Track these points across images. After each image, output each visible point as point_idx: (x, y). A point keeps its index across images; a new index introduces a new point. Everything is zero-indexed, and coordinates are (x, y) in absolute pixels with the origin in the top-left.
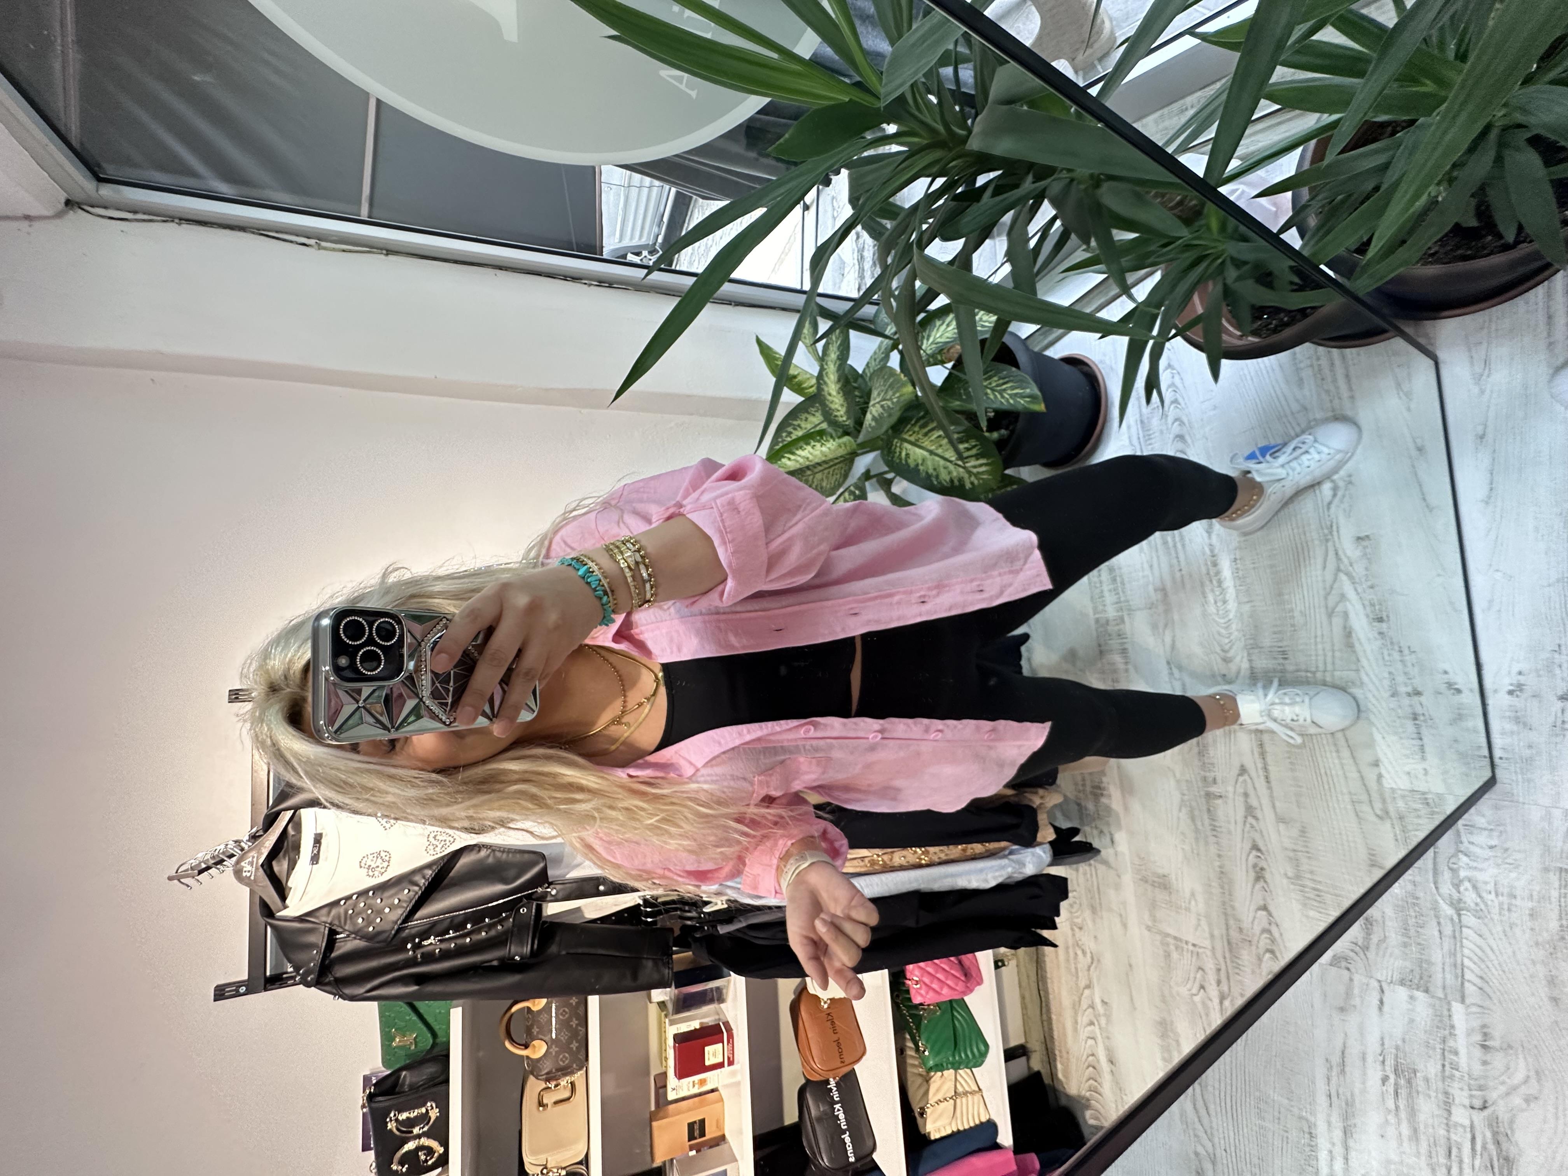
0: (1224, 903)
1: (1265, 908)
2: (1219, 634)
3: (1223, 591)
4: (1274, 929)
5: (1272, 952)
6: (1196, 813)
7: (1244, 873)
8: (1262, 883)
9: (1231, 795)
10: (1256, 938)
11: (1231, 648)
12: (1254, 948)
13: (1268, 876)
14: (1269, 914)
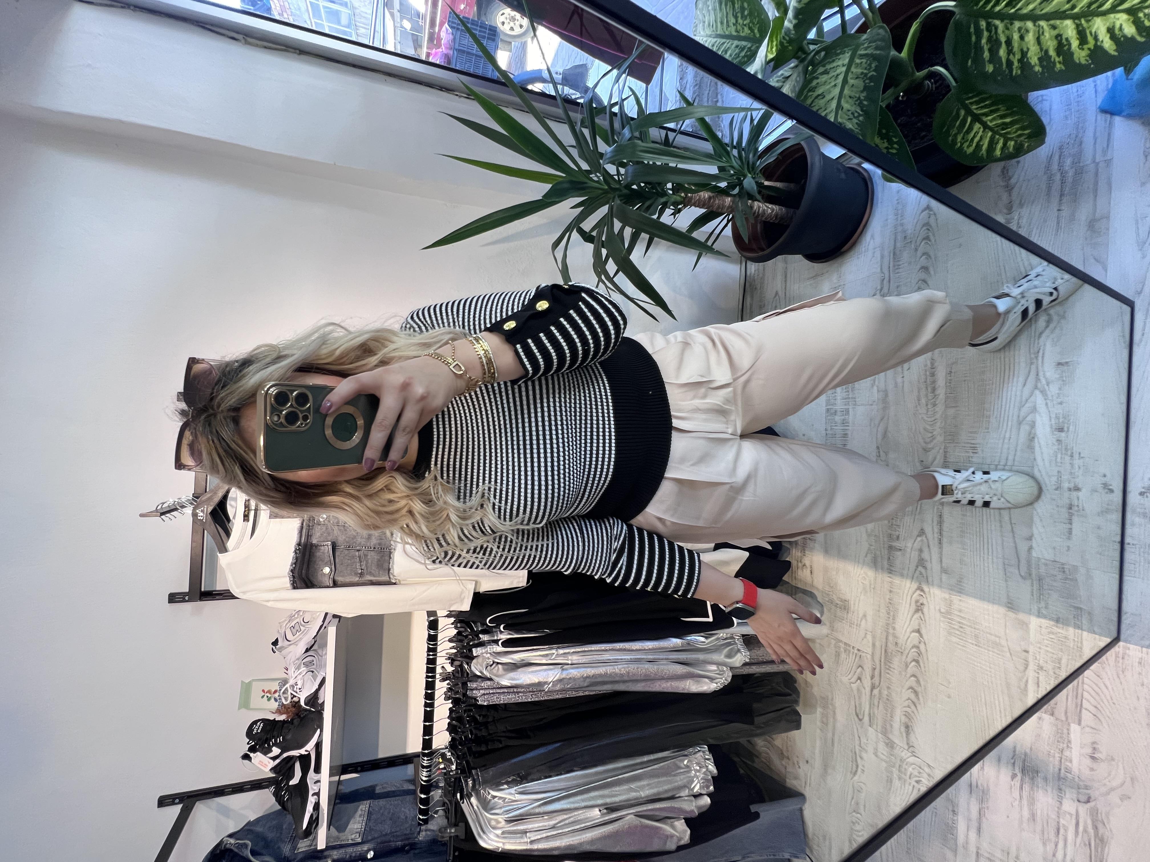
0: (888, 624)
1: (918, 631)
2: (925, 429)
3: (935, 396)
4: (922, 647)
5: (917, 662)
6: (879, 559)
7: (908, 606)
8: (920, 614)
9: (909, 550)
10: (907, 651)
11: (931, 441)
12: (904, 657)
13: (925, 610)
14: (921, 635)
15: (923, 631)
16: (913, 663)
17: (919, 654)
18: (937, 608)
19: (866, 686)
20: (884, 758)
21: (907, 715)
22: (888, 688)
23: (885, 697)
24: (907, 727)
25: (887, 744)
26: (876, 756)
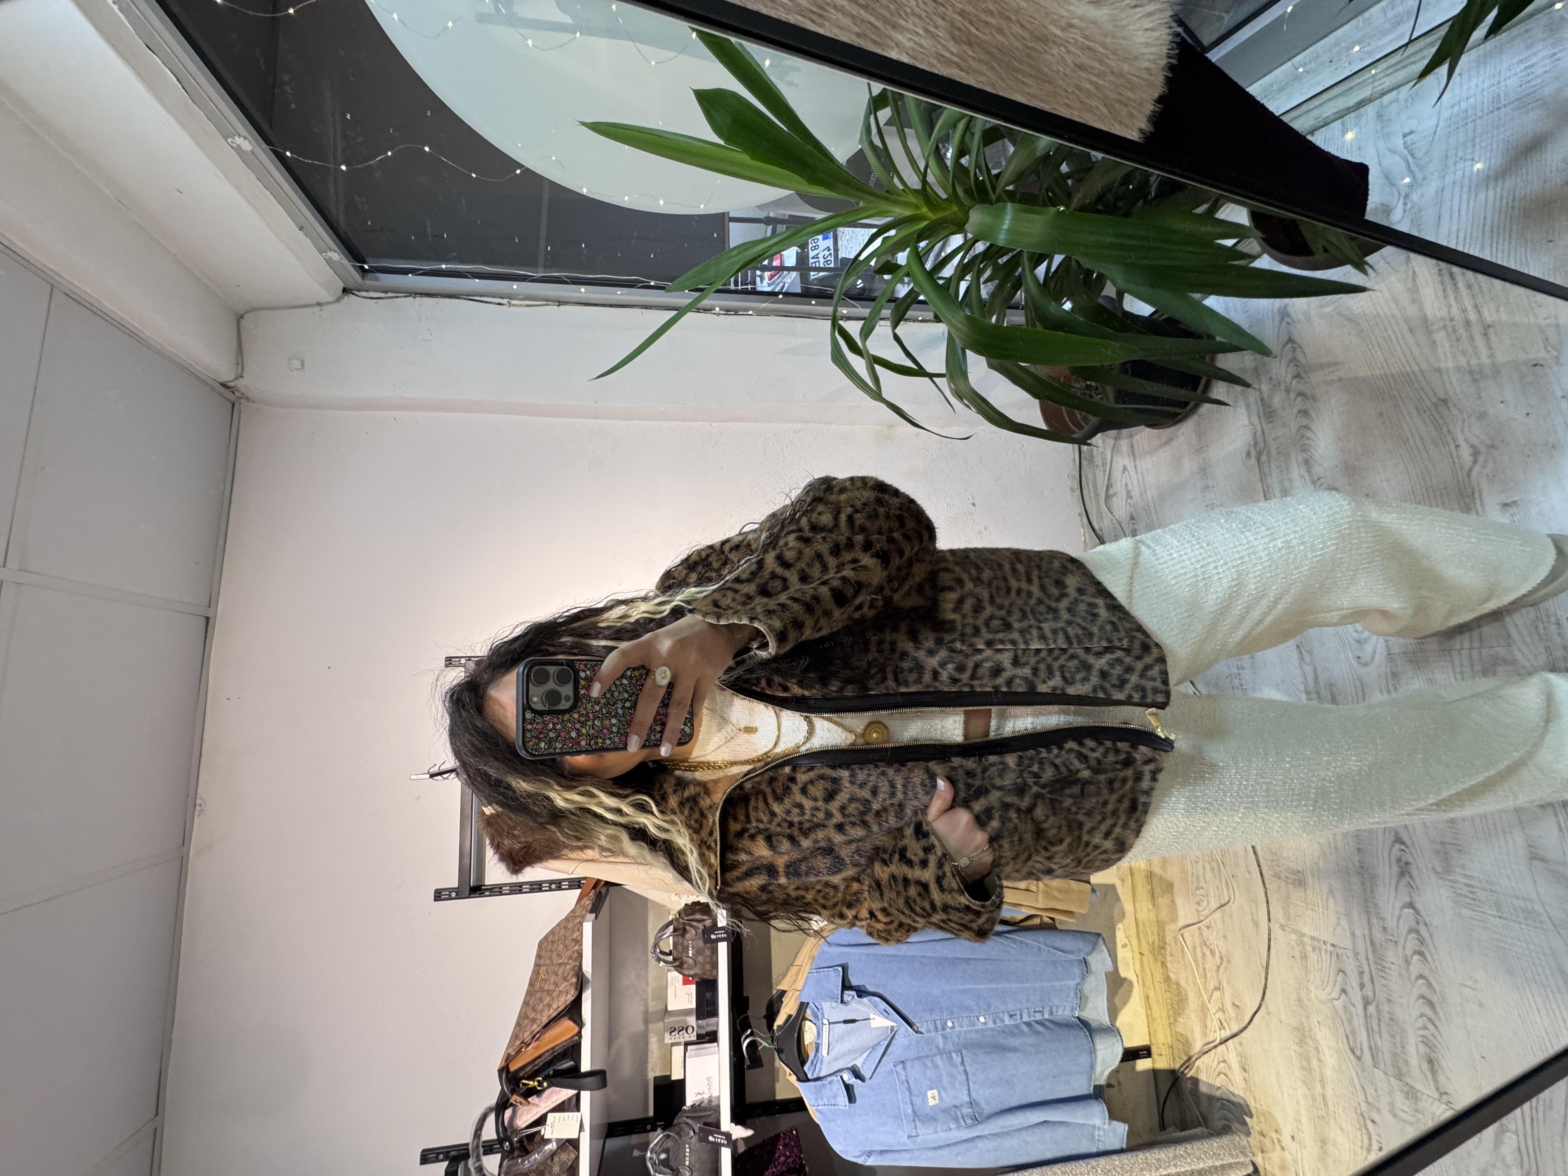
0: (1365, 900)
1: (1411, 905)
4: (1422, 929)
8: (1407, 878)
10: (1403, 938)
13: (1414, 872)
14: (1417, 912)
15: (1419, 906)
16: (1416, 957)
17: (1422, 941)
18: (1430, 866)
19: (1353, 1001)
20: (1406, 1117)
21: (1426, 1041)
22: (1389, 1001)
23: (1386, 1016)
24: (1430, 1062)
25: (1407, 1095)
26: (1395, 1116)
